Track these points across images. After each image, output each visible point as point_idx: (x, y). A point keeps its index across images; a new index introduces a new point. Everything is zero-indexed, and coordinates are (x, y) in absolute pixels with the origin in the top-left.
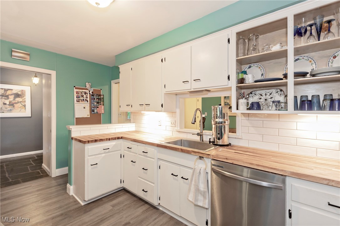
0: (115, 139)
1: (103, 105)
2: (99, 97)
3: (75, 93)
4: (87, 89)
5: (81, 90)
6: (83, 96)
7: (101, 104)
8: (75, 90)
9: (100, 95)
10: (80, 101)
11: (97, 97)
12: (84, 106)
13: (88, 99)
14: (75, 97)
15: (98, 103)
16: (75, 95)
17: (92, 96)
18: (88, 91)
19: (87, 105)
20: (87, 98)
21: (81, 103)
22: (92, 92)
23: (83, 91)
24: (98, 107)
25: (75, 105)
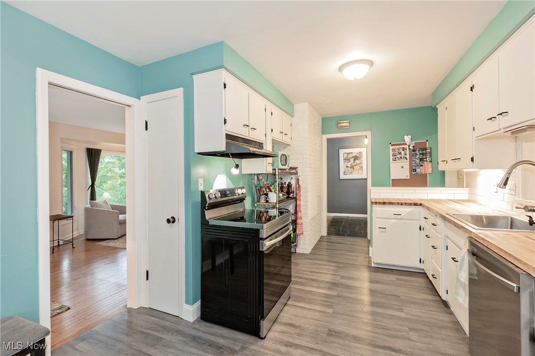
0: (411, 204)
1: (431, 162)
2: (424, 152)
3: (391, 151)
4: (406, 144)
5: (398, 147)
6: (400, 153)
7: (426, 161)
8: (391, 148)
9: (426, 149)
10: (397, 159)
11: (420, 152)
12: (401, 164)
13: (408, 156)
14: (391, 155)
15: (421, 160)
16: (391, 153)
17: (413, 151)
18: (407, 146)
19: (406, 164)
20: (406, 154)
21: (397, 161)
22: (413, 147)
23: (401, 146)
24: (422, 165)
25: (391, 164)
